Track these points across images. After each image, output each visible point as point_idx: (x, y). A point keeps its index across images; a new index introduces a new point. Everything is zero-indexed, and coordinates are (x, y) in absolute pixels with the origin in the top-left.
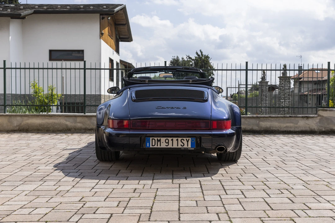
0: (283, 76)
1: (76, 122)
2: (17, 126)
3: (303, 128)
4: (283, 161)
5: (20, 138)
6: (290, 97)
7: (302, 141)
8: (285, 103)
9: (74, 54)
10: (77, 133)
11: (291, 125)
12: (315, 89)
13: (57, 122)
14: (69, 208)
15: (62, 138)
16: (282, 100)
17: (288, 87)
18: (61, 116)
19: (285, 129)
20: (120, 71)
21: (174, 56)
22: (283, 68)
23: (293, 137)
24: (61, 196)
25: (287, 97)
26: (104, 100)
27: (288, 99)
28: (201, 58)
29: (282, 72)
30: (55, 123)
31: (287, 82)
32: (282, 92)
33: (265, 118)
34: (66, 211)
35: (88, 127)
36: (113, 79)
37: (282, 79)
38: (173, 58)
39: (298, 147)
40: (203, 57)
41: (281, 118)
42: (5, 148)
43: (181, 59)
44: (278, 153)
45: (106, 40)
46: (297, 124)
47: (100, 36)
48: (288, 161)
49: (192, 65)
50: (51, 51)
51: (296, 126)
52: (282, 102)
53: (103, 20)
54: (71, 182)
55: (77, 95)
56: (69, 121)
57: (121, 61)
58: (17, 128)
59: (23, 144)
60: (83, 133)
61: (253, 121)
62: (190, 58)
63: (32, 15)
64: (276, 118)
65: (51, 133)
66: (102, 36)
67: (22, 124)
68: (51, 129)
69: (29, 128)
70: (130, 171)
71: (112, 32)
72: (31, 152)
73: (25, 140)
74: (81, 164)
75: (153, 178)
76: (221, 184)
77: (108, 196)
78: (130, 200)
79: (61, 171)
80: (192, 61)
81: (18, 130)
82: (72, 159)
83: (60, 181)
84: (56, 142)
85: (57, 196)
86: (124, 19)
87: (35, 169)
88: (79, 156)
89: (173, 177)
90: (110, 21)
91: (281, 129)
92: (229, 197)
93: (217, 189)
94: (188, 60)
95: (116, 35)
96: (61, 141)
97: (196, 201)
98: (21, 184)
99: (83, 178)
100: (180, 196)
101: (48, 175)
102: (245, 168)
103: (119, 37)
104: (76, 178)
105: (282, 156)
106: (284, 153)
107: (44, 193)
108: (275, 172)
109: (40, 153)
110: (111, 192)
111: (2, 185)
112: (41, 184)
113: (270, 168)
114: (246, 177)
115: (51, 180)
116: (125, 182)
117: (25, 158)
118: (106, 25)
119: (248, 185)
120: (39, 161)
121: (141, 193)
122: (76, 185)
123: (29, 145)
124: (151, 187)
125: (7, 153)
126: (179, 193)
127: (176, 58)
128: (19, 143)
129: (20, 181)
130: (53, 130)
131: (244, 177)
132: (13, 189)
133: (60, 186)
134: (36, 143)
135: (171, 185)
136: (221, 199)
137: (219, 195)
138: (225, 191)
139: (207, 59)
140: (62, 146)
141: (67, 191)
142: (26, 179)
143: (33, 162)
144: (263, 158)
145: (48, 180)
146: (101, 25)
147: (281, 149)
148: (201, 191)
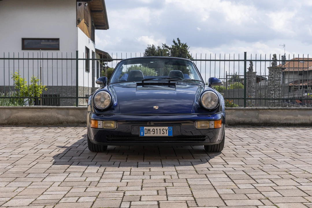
0: (273, 66)
1: (68, 115)
2: (6, 119)
4: (296, 153)
5: (13, 132)
6: (280, 88)
7: (306, 134)
8: (275, 95)
11: (291, 117)
12: (301, 80)
13: (48, 115)
14: (112, 196)
15: (56, 131)
16: (271, 92)
17: (278, 78)
18: (53, 108)
19: (285, 122)
20: (96, 61)
21: (149, 45)
22: (273, 58)
23: (295, 130)
24: (95, 186)
25: (277, 88)
27: (278, 91)
28: (178, 47)
29: (271, 62)
30: (46, 116)
31: (277, 73)
32: (272, 83)
33: (264, 111)
34: (111, 199)
35: (80, 120)
36: (89, 69)
37: (272, 69)
38: (148, 46)
39: (304, 139)
40: (181, 46)
41: (281, 110)
42: (4, 141)
43: (156, 48)
44: (287, 145)
45: (82, 27)
46: (297, 116)
47: (77, 23)
48: (301, 153)
49: (168, 54)
50: (23, 40)
51: (296, 118)
52: (272, 94)
53: (80, 6)
54: (96, 173)
55: (55, 87)
56: (61, 114)
57: (96, 50)
58: (6, 121)
59: (20, 137)
60: (76, 126)
61: (252, 113)
62: (166, 47)
64: (275, 111)
65: (42, 126)
66: (79, 23)
67: (11, 117)
68: (41, 123)
69: (18, 122)
70: (149, 163)
71: (88, 19)
72: (36, 145)
73: (19, 134)
74: (95, 157)
75: (176, 169)
76: (247, 174)
77: (142, 186)
78: (166, 189)
79: (79, 163)
80: (168, 50)
81: (6, 123)
82: (83, 152)
83: (84, 173)
84: (54, 136)
85: (91, 186)
86: (101, 6)
87: (51, 161)
88: (88, 149)
89: (195, 168)
90: (87, 8)
91: (281, 121)
92: (261, 185)
93: (245, 179)
94: (164, 49)
95: (92, 22)
96: (59, 135)
97: (232, 189)
98: (46, 176)
99: (105, 169)
100: (212, 185)
101: (68, 167)
102: (261, 159)
103: (95, 25)
104: (98, 169)
105: (292, 148)
106: (293, 145)
107: (76, 184)
108: (293, 162)
109: (45, 146)
110: (142, 182)
111: (28, 176)
112: (68, 176)
113: (286, 159)
114: (268, 168)
115: (75, 172)
116: (150, 173)
117: (33, 151)
118: (82, 11)
119: (274, 174)
120: (50, 154)
121: (172, 183)
122: (102, 176)
123: (27, 138)
124: (179, 178)
125: (11, 146)
126: (210, 182)
127: (151, 46)
128: (15, 136)
129: (43, 173)
130: (44, 124)
131: (265, 168)
132: (42, 181)
133: (87, 177)
134: (34, 137)
135: (197, 176)
136: (255, 187)
137: (251, 184)
138: (255, 181)
139: (185, 48)
140: (63, 139)
141: (98, 182)
142: (49, 171)
143: (45, 155)
144: (275, 149)
145: (72, 172)
146: (78, 12)
147: (288, 141)
148: (230, 180)
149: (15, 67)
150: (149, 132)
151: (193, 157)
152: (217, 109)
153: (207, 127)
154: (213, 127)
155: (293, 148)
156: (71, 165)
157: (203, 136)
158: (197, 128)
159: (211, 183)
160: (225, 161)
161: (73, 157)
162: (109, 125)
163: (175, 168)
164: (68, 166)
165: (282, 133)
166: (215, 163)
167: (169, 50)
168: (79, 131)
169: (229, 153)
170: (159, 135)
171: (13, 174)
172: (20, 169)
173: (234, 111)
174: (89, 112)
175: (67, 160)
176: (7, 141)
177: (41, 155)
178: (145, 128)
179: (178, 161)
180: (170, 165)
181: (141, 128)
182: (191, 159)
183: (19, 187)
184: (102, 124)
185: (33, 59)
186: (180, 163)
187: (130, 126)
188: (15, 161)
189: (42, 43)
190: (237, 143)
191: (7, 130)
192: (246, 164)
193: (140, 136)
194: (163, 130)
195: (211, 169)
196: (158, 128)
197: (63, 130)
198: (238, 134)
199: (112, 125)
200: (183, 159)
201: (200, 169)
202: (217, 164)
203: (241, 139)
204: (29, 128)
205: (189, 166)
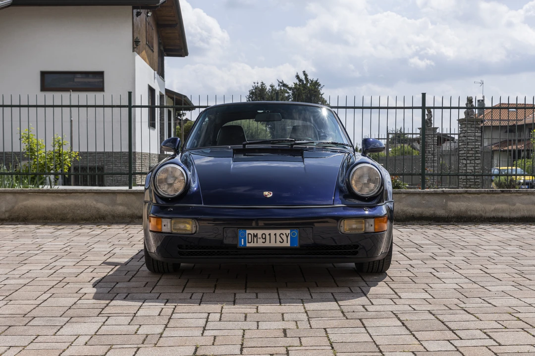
0: (466, 117)
1: (114, 203)
2: (6, 211)
3: (526, 211)
4: (521, 274)
5: (17, 234)
6: (479, 155)
7: (532, 236)
8: (470, 166)
9: (78, 79)
10: (117, 223)
11: (504, 206)
12: (506, 141)
13: (80, 204)
15: (93, 233)
16: (465, 161)
18: (88, 193)
19: (493, 214)
20: (166, 110)
21: (256, 82)
22: (467, 105)
24: (154, 345)
25: (474, 155)
26: (140, 161)
27: (476, 159)
28: (304, 86)
29: (464, 110)
30: (76, 206)
31: (473, 129)
32: (466, 146)
33: (457, 195)
36: (155, 123)
37: (465, 122)
38: (254, 85)
39: (531, 247)
40: (309, 84)
41: (486, 195)
43: (268, 88)
44: (502, 258)
45: (143, 53)
46: (515, 205)
47: (133, 45)
48: (531, 274)
49: (288, 98)
50: (43, 74)
51: (513, 208)
52: (466, 164)
53: (139, 16)
54: (157, 317)
56: (101, 202)
57: (167, 91)
58: (7, 215)
59: (28, 244)
61: (435, 200)
62: (285, 85)
63: (9, 8)
64: (476, 195)
65: (70, 223)
66: (137, 46)
67: (16, 207)
68: (68, 217)
69: (28, 216)
70: (255, 295)
71: (153, 39)
72: (54, 260)
73: (28, 237)
74: (158, 282)
75: (305, 308)
76: (437, 318)
77: (242, 345)
78: (287, 351)
79: (127, 296)
80: (288, 91)
81: (7, 219)
82: (136, 273)
83: (135, 316)
84: (88, 241)
85: (146, 345)
86: (174, 17)
87: (77, 293)
88: (145, 268)
89: (339, 306)
90: (150, 20)
91: (485, 213)
92: (468, 343)
93: (435, 329)
94: (281, 89)
95: (159, 44)
96: (97, 239)
97: (413, 352)
98: (65, 323)
99: (174, 309)
100: (375, 344)
101: (107, 305)
102: (460, 287)
103: (164, 48)
104: (162, 309)
105: (512, 264)
106: (514, 259)
107: (118, 340)
108: (518, 294)
109: (69, 262)
110: (243, 337)
111: (30, 324)
112: (104, 323)
113: (505, 287)
114: (474, 305)
115: (118, 314)
116: (257, 317)
117: (47, 272)
118: (143, 26)
119: (488, 319)
120: (76, 277)
121: (299, 338)
122: (168, 322)
123: (40, 247)
124: (310, 326)
125: (9, 262)
126: (371, 336)
127: (259, 85)
128: (20, 242)
129: (60, 317)
130: (73, 219)
131: (470, 305)
132: (56, 333)
133: (140, 325)
134: (53, 244)
135: (346, 323)
136: (456, 347)
137: (448, 340)
138: (455, 333)
139: (315, 88)
140: (103, 248)
141: (159, 336)
142: (71, 313)
143: (66, 280)
144: (481, 267)
145: (112, 315)
146: (135, 27)
147: (503, 251)
148: (408, 332)
149: (21, 120)
150: (255, 239)
151: (335, 282)
152: (380, 196)
153: (362, 229)
154: (372, 229)
155: (514, 264)
156: (112, 300)
157: (354, 245)
158: (343, 231)
159: (372, 339)
160: (395, 292)
161: (117, 283)
162: (182, 226)
163: (304, 306)
164: (107, 302)
165: (489, 235)
166: (377, 296)
167: (290, 92)
168: (133, 232)
169: (399, 274)
170: (273, 244)
171: (3, 319)
172: (18, 308)
173: (404, 196)
174: (146, 202)
175: (106, 290)
176: (3, 252)
177: (61, 279)
178: (248, 232)
179: (309, 290)
180: (294, 300)
181: (241, 232)
182: (332, 287)
183: (10, 347)
184: (169, 224)
185: (53, 106)
186: (312, 295)
187: (221, 228)
188: (12, 292)
189: (76, 80)
190: (412, 254)
191: (8, 230)
192: (433, 297)
193: (239, 246)
194: (281, 235)
195: (370, 308)
196: (273, 232)
197: (105, 230)
198: (412, 237)
199: (188, 227)
200: (317, 286)
201: (350, 309)
202: (380, 298)
203: (419, 247)
204: (46, 226)
205: (329, 303)
